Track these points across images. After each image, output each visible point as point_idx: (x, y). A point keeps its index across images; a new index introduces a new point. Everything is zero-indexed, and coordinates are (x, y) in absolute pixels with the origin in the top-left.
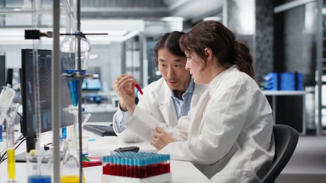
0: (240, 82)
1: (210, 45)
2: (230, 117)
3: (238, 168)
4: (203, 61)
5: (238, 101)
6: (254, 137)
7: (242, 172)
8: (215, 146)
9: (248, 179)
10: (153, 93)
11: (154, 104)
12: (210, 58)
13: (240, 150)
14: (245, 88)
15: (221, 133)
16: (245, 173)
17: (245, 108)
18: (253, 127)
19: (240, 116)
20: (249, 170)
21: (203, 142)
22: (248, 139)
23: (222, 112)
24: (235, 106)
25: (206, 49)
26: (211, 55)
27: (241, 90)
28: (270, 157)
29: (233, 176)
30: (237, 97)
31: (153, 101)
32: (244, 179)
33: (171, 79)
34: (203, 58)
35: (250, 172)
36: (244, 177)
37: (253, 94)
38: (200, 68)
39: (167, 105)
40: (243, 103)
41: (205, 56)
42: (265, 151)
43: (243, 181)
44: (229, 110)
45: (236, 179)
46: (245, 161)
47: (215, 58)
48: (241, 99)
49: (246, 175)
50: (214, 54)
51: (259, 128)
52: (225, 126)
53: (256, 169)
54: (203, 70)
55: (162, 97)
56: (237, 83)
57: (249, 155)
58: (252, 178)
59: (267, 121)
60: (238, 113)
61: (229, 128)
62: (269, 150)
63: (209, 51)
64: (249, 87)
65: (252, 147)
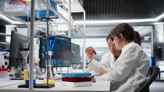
0: (133, 46)
1: (122, 33)
2: (127, 61)
3: (131, 83)
4: (119, 39)
5: (132, 54)
6: (139, 70)
7: (132, 85)
8: (121, 73)
9: (135, 88)
10: (107, 57)
11: (107, 61)
12: (122, 38)
13: (132, 75)
14: (135, 49)
15: (123, 68)
16: (133, 86)
17: (135, 57)
18: (139, 66)
19: (133, 61)
20: (136, 84)
21: (116, 72)
22: (136, 71)
23: (124, 59)
24: (130, 56)
25: (120, 34)
26: (122, 37)
27: (133, 50)
28: (147, 79)
29: (128, 87)
30: (131, 53)
31: (107, 60)
32: (133, 88)
33: (112, 51)
34: (119, 38)
35: (136, 85)
36: (133, 87)
37: (139, 51)
38: (118, 42)
39: (112, 62)
40: (134, 55)
41: (120, 37)
42: (144, 77)
43: (132, 89)
44: (127, 58)
45: (129, 88)
46: (134, 80)
47: (124, 38)
48: (133, 53)
49: (134, 86)
50: (124, 36)
51: (142, 66)
52: (125, 65)
53: (139, 84)
54: (119, 43)
55: (110, 59)
56: (131, 47)
57: (136, 78)
58: (137, 88)
59: (146, 64)
60: (131, 59)
61: (127, 66)
62: (147, 76)
63: (121, 35)
64: (137, 49)
65: (138, 74)
